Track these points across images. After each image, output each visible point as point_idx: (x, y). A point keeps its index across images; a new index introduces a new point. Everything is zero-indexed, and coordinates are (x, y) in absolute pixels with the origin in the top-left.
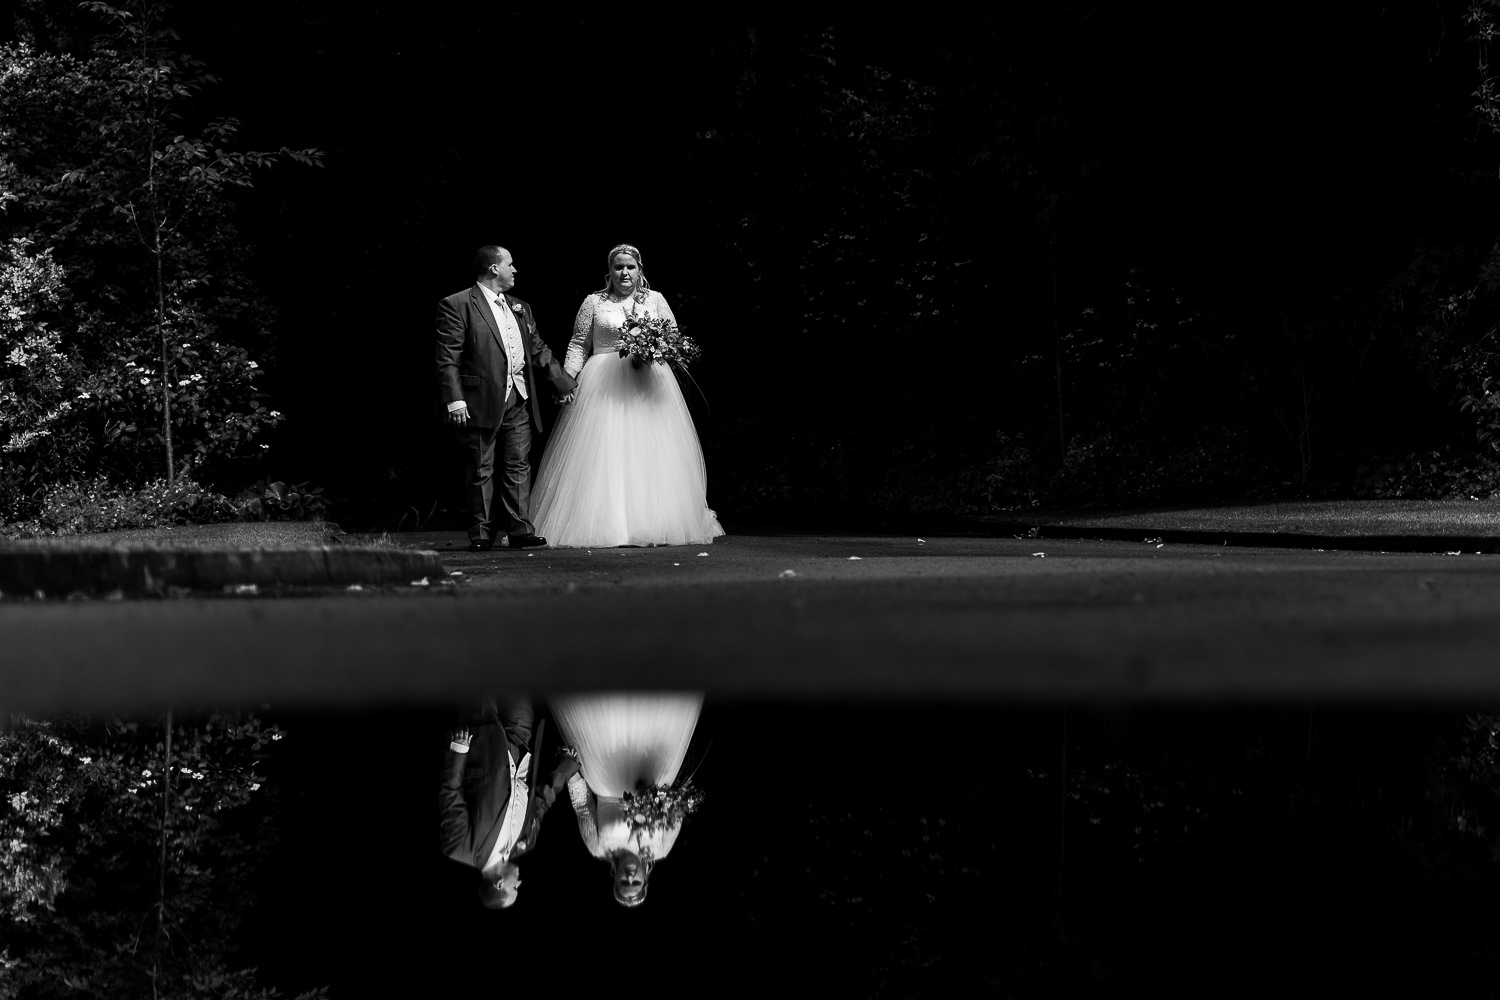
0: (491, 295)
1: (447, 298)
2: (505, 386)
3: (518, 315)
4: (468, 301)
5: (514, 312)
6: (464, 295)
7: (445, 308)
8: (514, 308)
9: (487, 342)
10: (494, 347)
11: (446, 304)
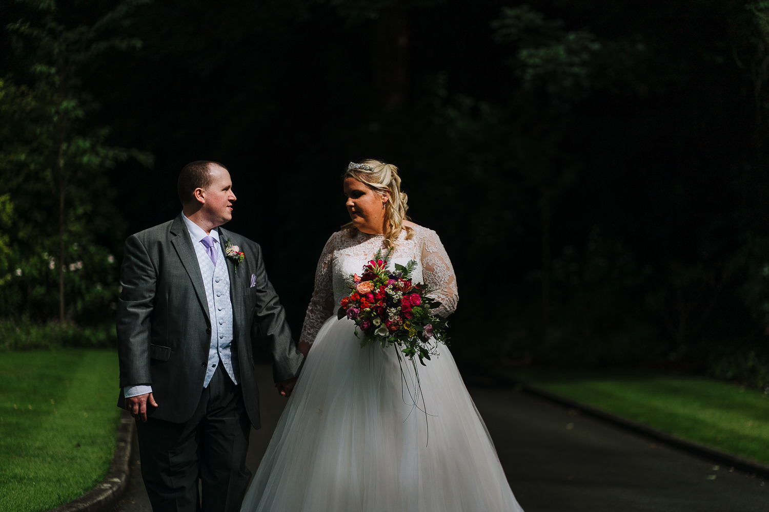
0: (197, 231)
1: (135, 235)
2: (205, 364)
3: (232, 261)
4: (163, 240)
5: (227, 258)
6: (158, 232)
7: (131, 248)
8: (228, 250)
9: (185, 297)
10: (193, 305)
11: (134, 244)
